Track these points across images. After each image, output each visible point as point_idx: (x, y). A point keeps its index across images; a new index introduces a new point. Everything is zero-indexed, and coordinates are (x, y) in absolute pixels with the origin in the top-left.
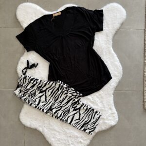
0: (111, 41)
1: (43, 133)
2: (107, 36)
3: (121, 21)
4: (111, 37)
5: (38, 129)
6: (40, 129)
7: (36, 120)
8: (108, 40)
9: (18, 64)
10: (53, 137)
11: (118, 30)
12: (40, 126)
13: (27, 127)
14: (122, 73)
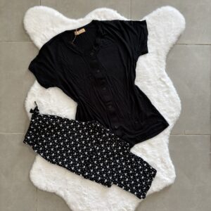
0: (164, 61)
1: (65, 199)
2: (158, 54)
3: (177, 32)
4: (163, 55)
5: (57, 193)
6: (61, 193)
7: (54, 180)
8: (159, 61)
9: (27, 96)
10: (81, 205)
11: (174, 45)
12: (60, 188)
13: (42, 191)
14: (180, 108)
